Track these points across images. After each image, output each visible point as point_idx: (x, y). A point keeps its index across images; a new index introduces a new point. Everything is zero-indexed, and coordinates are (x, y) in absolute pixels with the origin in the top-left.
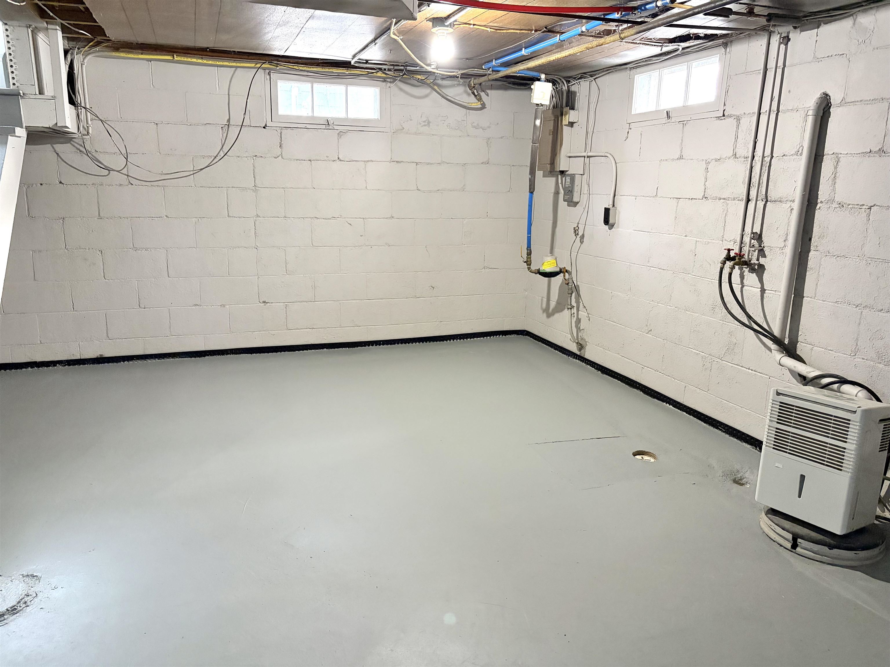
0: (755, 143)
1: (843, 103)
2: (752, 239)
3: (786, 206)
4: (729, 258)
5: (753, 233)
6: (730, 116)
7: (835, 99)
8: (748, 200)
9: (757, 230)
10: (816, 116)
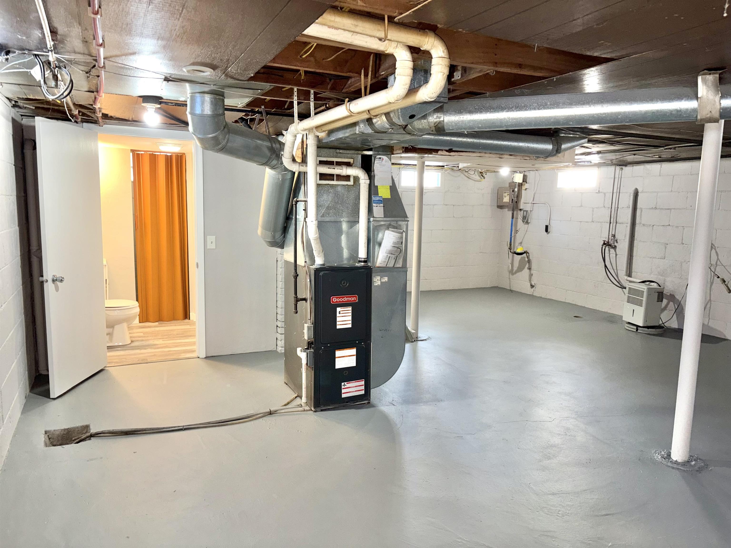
0: (612, 203)
1: (642, 192)
2: (612, 236)
3: (625, 225)
4: (604, 244)
5: (612, 234)
6: (601, 192)
7: (640, 190)
8: (610, 223)
9: (613, 233)
10: (634, 196)
